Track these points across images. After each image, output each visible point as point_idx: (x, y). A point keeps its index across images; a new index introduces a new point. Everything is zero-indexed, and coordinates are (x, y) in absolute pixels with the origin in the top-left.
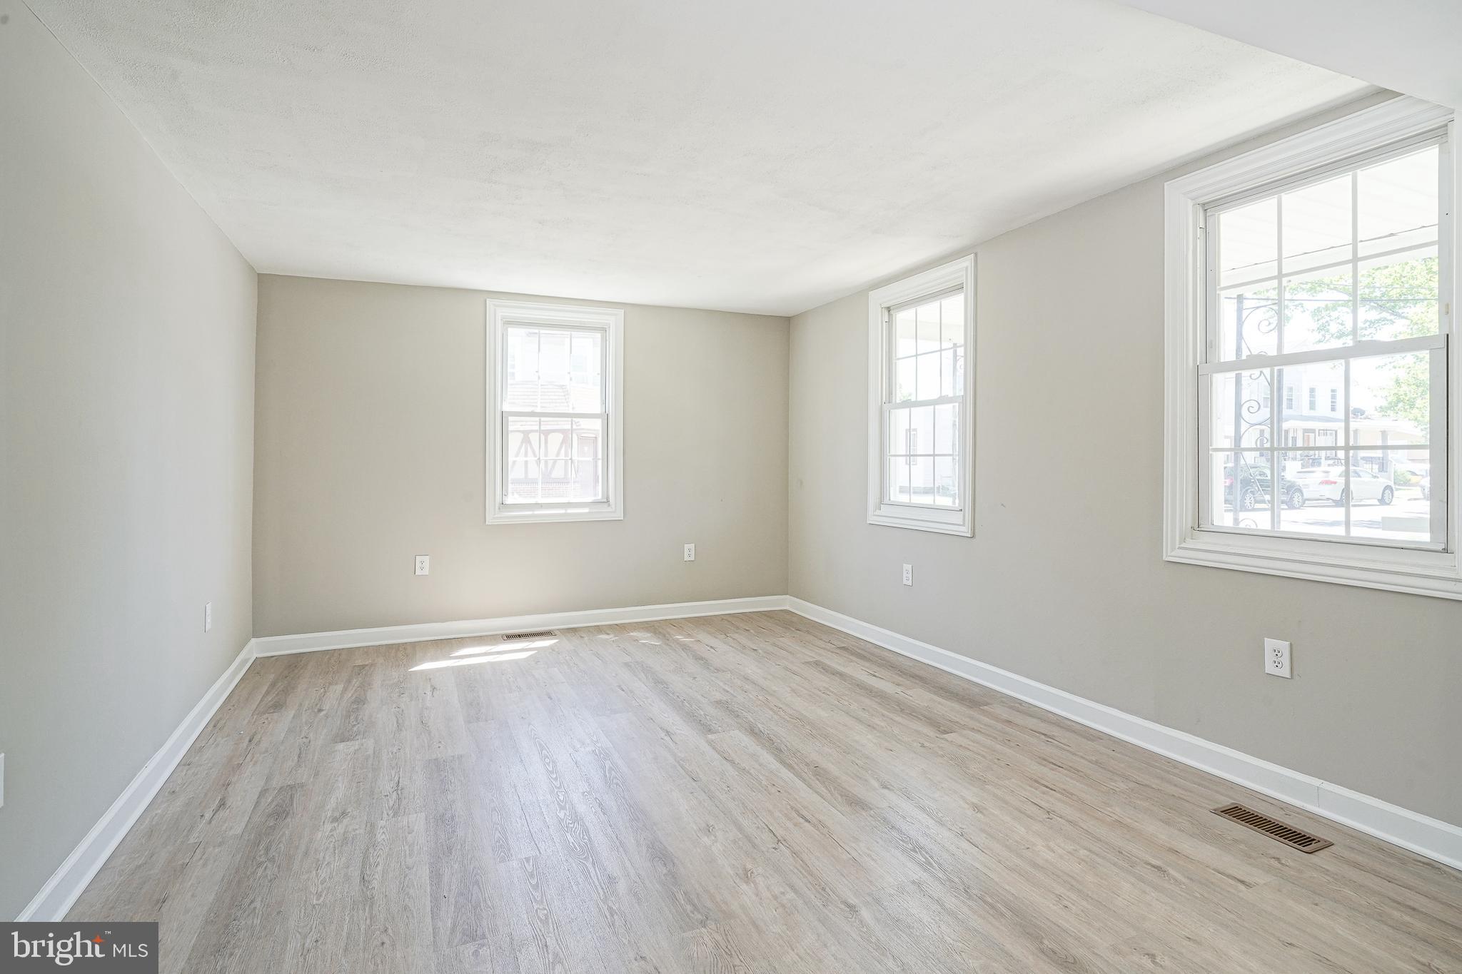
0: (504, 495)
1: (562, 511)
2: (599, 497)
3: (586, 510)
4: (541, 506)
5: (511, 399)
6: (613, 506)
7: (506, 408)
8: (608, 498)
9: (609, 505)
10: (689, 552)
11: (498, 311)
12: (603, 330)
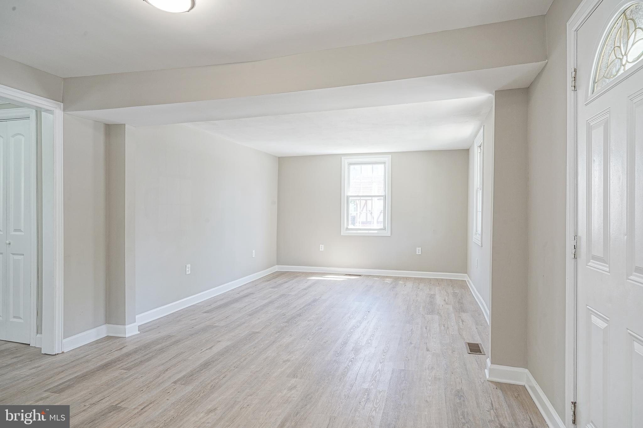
0: (348, 225)
1: (367, 232)
2: (382, 227)
3: (376, 232)
4: (360, 229)
5: (350, 191)
6: (387, 231)
7: (350, 194)
8: (385, 227)
9: (386, 230)
10: (418, 251)
11: (345, 161)
12: (384, 163)
